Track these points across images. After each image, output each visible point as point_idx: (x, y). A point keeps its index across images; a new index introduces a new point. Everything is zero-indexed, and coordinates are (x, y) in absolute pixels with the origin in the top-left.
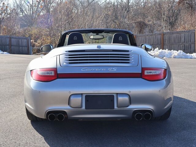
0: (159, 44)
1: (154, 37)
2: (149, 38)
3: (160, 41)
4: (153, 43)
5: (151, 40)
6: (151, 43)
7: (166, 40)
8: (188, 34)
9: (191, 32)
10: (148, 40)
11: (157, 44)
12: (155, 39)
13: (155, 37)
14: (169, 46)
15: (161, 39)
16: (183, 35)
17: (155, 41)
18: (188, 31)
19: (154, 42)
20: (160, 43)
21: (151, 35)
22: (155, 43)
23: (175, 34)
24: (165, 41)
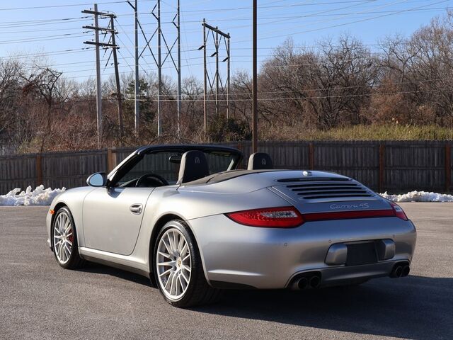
0: (30, 178)
1: (20, 162)
2: (8, 164)
3: (32, 171)
4: (17, 174)
5: (13, 168)
6: (13, 176)
7: (46, 168)
8: (94, 157)
9: (100, 153)
10: (5, 169)
11: (27, 178)
12: (22, 167)
13: (22, 164)
14: (54, 181)
15: (35, 167)
16: (82, 159)
17: (22, 171)
18: (94, 151)
19: (20, 173)
20: (32, 176)
21: (12, 159)
22: (22, 174)
23: (67, 156)
24: (46, 172)
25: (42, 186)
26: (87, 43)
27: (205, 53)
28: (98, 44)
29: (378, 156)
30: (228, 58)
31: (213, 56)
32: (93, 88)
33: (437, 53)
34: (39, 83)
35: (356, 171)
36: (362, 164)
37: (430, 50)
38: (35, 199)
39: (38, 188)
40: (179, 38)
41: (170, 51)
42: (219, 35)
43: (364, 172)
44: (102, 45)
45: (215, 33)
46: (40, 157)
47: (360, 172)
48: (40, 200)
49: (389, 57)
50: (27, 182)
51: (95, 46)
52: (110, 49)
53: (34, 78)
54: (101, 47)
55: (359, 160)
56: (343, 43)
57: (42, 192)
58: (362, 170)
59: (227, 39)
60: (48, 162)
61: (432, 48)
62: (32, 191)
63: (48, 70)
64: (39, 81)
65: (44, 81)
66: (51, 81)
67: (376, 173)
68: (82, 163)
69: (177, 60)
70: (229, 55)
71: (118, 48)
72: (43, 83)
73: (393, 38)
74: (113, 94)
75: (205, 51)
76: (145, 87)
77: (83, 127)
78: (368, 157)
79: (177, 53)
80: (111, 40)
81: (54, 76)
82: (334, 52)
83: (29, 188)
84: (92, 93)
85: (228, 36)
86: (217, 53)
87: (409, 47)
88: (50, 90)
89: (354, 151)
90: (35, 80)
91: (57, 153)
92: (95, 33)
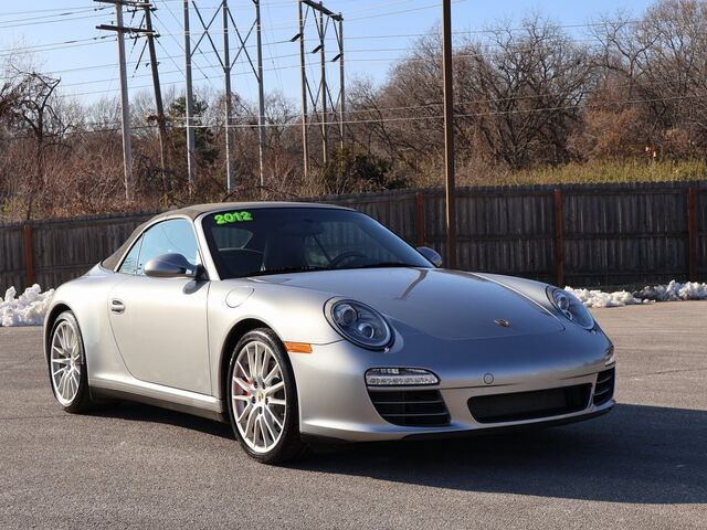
25: (36, 286)
26: (103, 27)
27: (302, 46)
28: (121, 30)
29: (685, 211)
30: (341, 56)
31: (316, 51)
32: (108, 115)
33: (687, 40)
34: (21, 99)
35: (643, 241)
36: (654, 228)
37: (676, 37)
38: (25, 312)
39: (28, 291)
40: (258, 20)
41: (243, 44)
42: (325, 16)
43: (659, 242)
44: (128, 30)
45: (318, 12)
46: (29, 230)
47: (652, 241)
48: (33, 315)
49: (607, 51)
50: (7, 280)
51: (116, 33)
52: (144, 39)
53: (10, 90)
54: (126, 35)
55: (650, 218)
56: (530, 28)
57: (37, 299)
58: (655, 238)
59: (337, 23)
60: (45, 240)
61: (680, 34)
62: (16, 297)
63: (34, 75)
64: (19, 96)
65: (29, 95)
66: (41, 94)
67: (682, 244)
68: (113, 238)
69: (257, 59)
70: (341, 49)
71: (158, 36)
72: (28, 98)
73: (613, 17)
74: (151, 118)
75: (302, 42)
76: (198, 109)
77: (103, 175)
78: (666, 214)
79: (256, 48)
80: (145, 23)
81: (46, 86)
82: (515, 43)
83: (11, 291)
84: (106, 123)
85: (339, 18)
86: (321, 47)
87: (640, 33)
88: (41, 111)
89: (638, 203)
90: (12, 94)
91: (62, 220)
92: (115, 11)
